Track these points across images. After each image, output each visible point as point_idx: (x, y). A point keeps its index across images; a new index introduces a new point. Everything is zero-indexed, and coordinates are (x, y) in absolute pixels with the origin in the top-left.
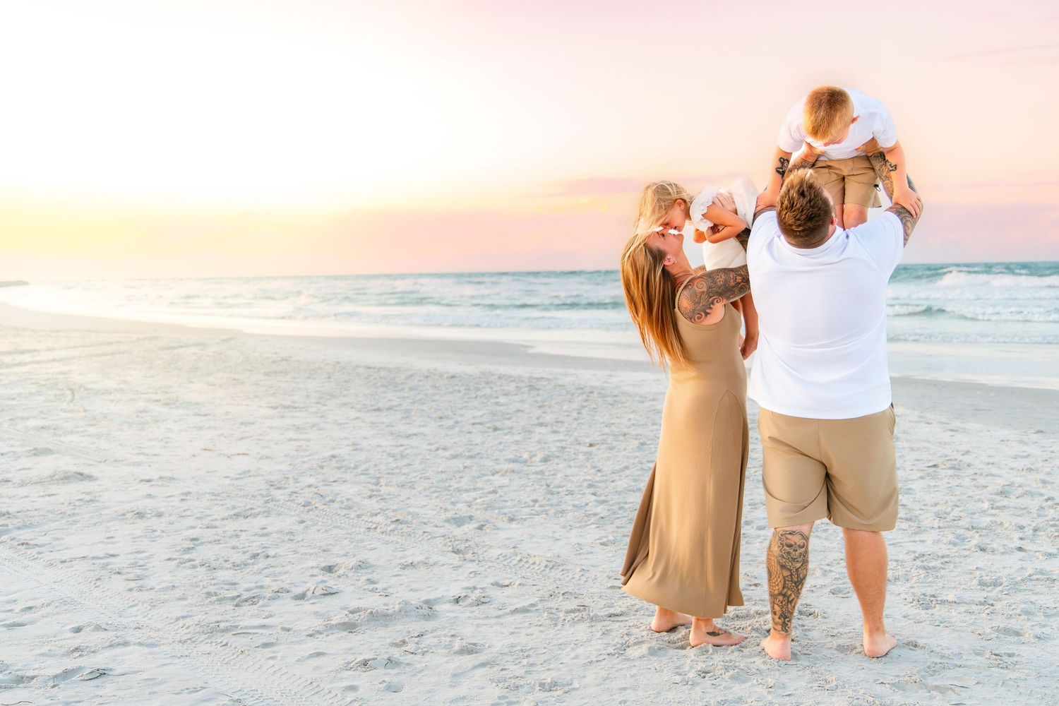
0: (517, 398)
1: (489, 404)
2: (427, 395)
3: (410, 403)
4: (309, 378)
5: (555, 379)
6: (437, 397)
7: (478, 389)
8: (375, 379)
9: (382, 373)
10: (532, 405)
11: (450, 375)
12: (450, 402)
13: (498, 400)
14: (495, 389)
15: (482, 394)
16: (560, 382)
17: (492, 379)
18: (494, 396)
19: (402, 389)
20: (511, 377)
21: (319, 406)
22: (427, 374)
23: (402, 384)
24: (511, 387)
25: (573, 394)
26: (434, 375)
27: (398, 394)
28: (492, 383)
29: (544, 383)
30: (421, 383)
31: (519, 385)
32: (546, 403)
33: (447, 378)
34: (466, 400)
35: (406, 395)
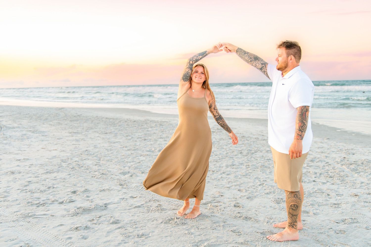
0: (155, 129)
1: (145, 131)
2: (124, 128)
3: (118, 131)
4: (85, 122)
5: (170, 122)
6: (127, 129)
7: (142, 126)
8: (108, 122)
9: (111, 120)
10: (159, 131)
11: (134, 121)
12: (132, 130)
13: (148, 129)
14: (148, 125)
15: (143, 127)
16: (171, 123)
17: (148, 122)
18: (147, 128)
19: (116, 126)
20: (155, 121)
21: (86, 132)
22: (126, 120)
23: (117, 124)
24: (153, 125)
25: (174, 127)
26: (129, 121)
27: (115, 128)
28: (148, 123)
29: (165, 123)
30: (123, 124)
31: (156, 124)
32: (165, 130)
33: (133, 122)
34: (138, 129)
35: (117, 128)
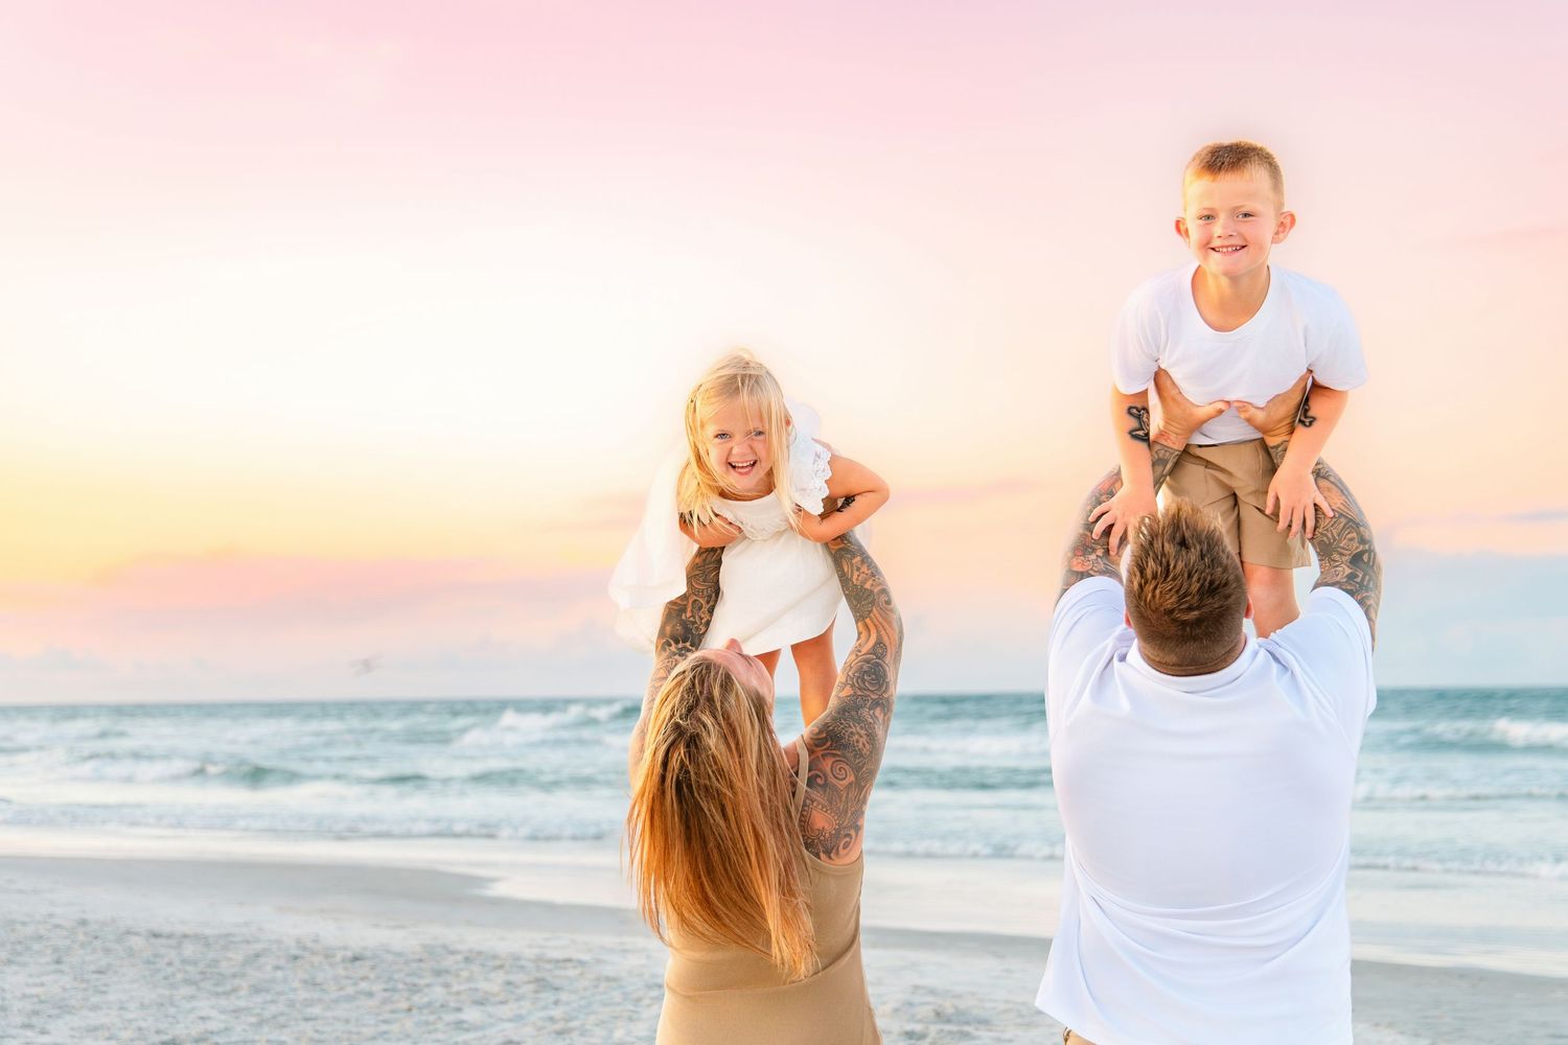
0: (505, 1011)
1: (440, 1026)
2: (291, 1004)
3: (251, 1025)
4: (9, 962)
5: (599, 961)
6: (316, 1011)
7: (414, 989)
8: (170, 964)
9: (189, 950)
10: (540, 1029)
11: (349, 954)
12: (347, 1021)
13: (462, 1016)
14: (456, 988)
15: (426, 1000)
16: (608, 971)
17: (449, 962)
18: (452, 1005)
19: (235, 990)
20: (495, 957)
21: (29, 1033)
22: (295, 952)
23: (234, 976)
24: (493, 984)
25: (638, 1000)
26: (313, 953)
27: (223, 1002)
28: (447, 972)
29: (571, 973)
30: (279, 974)
31: (512, 978)
32: (574, 1024)
33: (343, 960)
34: (387, 1016)
35: (242, 1003)
